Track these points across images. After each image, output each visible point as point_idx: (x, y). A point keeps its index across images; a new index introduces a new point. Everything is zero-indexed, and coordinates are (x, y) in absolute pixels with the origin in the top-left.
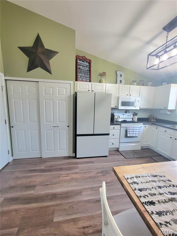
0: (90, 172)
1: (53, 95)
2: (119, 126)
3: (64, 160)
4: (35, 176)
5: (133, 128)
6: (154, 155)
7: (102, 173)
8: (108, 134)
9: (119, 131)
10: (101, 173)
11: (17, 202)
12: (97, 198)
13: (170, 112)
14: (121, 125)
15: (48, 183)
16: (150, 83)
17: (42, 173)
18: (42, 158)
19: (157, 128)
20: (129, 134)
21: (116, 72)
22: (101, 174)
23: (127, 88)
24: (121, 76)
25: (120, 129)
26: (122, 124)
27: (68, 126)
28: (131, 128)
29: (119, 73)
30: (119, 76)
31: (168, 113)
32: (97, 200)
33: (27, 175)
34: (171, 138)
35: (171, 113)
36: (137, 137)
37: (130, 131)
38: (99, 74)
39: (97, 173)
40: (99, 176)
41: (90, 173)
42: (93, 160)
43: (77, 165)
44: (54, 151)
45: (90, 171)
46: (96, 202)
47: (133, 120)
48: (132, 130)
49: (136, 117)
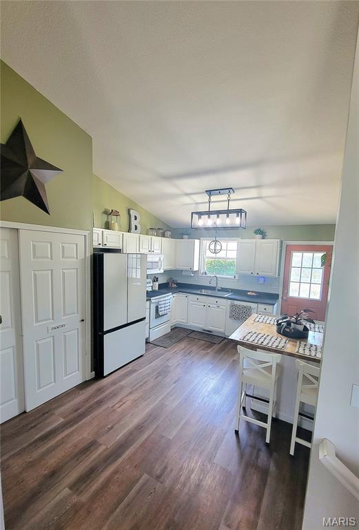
1: (51, 259)
2: (149, 302)
3: (84, 391)
4: (68, 436)
5: (164, 302)
6: (189, 333)
8: (145, 318)
9: (149, 309)
11: (100, 470)
13: (194, 273)
14: (150, 300)
15: (109, 426)
16: (169, 233)
17: (76, 426)
18: (25, 412)
19: (186, 296)
21: (129, 210)
23: (149, 240)
24: (136, 218)
25: (149, 306)
26: (152, 298)
27: (83, 320)
29: (132, 212)
30: (133, 218)
31: (193, 275)
33: (49, 445)
34: (204, 306)
35: (195, 275)
36: (167, 313)
37: (161, 308)
38: (104, 210)
39: (155, 379)
41: (148, 383)
42: (131, 368)
43: (118, 385)
44: (54, 384)
45: (145, 381)
47: (153, 289)
49: (157, 284)
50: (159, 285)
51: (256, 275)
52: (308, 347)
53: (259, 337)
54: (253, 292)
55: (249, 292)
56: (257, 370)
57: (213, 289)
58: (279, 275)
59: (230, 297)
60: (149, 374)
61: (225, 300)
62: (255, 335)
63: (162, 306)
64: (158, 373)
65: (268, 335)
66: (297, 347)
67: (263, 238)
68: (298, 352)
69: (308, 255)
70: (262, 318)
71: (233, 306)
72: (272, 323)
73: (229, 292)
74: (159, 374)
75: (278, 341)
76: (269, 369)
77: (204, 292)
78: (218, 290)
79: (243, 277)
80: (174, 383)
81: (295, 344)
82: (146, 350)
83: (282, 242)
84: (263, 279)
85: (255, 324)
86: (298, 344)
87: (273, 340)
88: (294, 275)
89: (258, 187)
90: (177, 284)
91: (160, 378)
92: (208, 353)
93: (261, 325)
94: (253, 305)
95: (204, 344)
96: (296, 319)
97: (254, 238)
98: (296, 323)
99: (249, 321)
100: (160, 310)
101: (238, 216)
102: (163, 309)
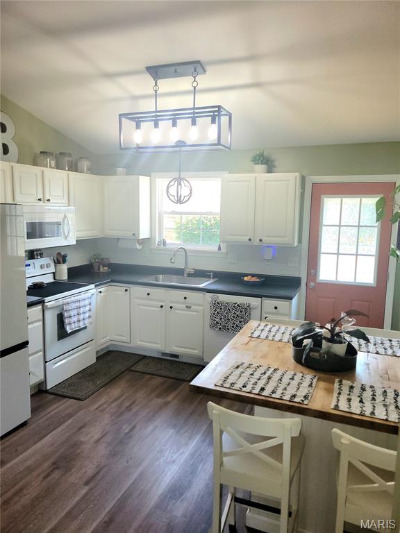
0: (21, 490)
2: (39, 307)
5: (77, 304)
6: (133, 363)
7: (58, 468)
8: (24, 345)
9: (41, 323)
10: (54, 469)
12: (103, 518)
13: (142, 243)
14: (43, 302)
16: (86, 164)
19: (126, 290)
20: (70, 324)
22: (56, 472)
23: (36, 175)
24: (4, 128)
25: (41, 317)
26: (47, 299)
28: (74, 306)
31: (139, 247)
32: (106, 522)
34: (162, 307)
35: (143, 247)
36: (85, 328)
37: (70, 317)
39: (45, 478)
40: (58, 479)
41: (25, 491)
45: (17, 487)
46: (108, 526)
47: (57, 278)
48: (75, 312)
49: (64, 268)
50: (69, 270)
51: (257, 242)
52: (357, 391)
53: (257, 375)
54: (253, 275)
55: (247, 275)
56: (251, 456)
57: (179, 272)
58: (300, 241)
59: (209, 287)
60: (30, 470)
61: (199, 295)
62: (250, 371)
63: (72, 313)
64: (54, 464)
65: (276, 370)
66: (335, 395)
67: (270, 171)
68: (336, 407)
69: (351, 202)
70: (267, 329)
71: (216, 304)
72: (285, 339)
73: (209, 277)
74: (55, 466)
75: (295, 383)
76: (276, 451)
77: (161, 279)
78: (189, 275)
79: (235, 248)
80: (87, 483)
81: (330, 385)
82: (33, 411)
83: (303, 179)
84: (270, 250)
85: (252, 344)
86: (336, 385)
87: (286, 380)
88: (328, 241)
89: (252, 58)
90: (110, 265)
91: (56, 475)
92: (167, 404)
93: (264, 347)
94: (254, 302)
95: (163, 384)
96: (332, 331)
97: (253, 172)
98: (331, 340)
99: (240, 338)
100: (67, 321)
101: (213, 122)
102: (75, 319)
